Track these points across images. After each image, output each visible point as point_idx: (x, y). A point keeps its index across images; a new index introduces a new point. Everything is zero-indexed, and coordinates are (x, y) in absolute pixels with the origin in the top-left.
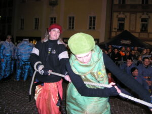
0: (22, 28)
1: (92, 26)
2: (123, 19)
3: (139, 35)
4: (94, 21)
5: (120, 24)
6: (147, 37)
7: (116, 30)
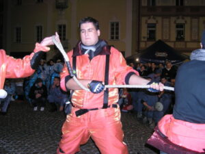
0: (18, 40)
1: (115, 35)
2: (154, 26)
3: (175, 45)
4: (117, 29)
5: (150, 31)
6: (184, 47)
7: (146, 40)
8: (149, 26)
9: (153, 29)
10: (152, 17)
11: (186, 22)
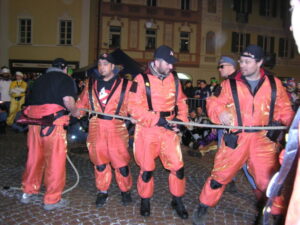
2: (118, 29)
3: (144, 56)
4: (69, 30)
5: (114, 36)
7: (108, 47)
8: (113, 29)
9: (118, 33)
10: (116, 18)
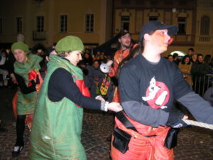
1: (90, 28)
2: (128, 18)
4: (92, 21)
5: (124, 23)
9: (127, 21)
10: (125, 10)
11: (159, 14)
